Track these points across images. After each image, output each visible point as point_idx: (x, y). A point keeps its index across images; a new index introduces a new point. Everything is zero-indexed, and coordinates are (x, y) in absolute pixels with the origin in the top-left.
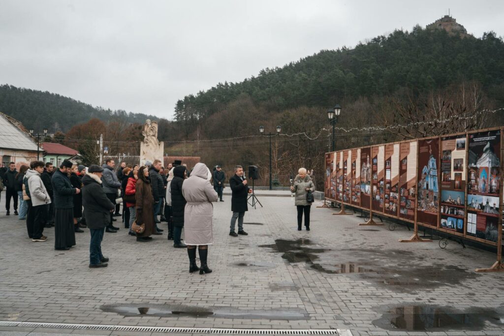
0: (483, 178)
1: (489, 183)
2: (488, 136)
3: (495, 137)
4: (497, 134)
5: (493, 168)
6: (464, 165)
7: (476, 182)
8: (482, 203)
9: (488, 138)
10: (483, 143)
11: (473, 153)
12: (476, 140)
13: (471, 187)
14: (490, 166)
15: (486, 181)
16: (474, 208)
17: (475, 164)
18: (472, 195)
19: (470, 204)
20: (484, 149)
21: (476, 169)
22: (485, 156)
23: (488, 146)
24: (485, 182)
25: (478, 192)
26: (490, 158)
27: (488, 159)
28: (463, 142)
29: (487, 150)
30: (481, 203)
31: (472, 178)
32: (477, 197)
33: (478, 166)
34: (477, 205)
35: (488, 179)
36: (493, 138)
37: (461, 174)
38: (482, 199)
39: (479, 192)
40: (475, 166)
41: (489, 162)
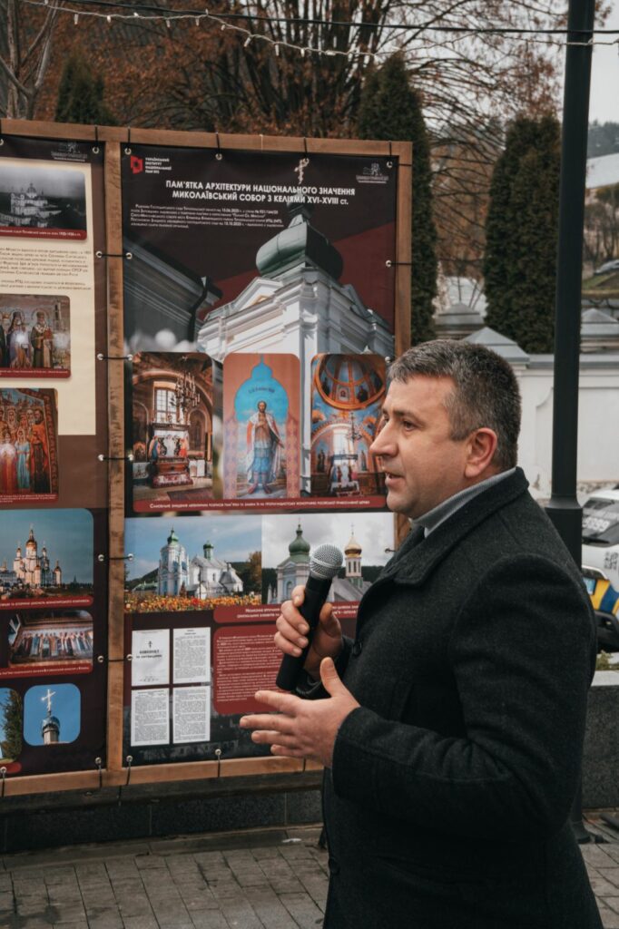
0: (255, 418)
1: (308, 444)
2: (296, 184)
3: (352, 192)
4: (362, 179)
5: (331, 364)
6: (80, 340)
7: (198, 436)
8: (257, 558)
9: (298, 195)
10: (255, 219)
11: (160, 266)
12: (183, 189)
13: (154, 470)
14: (313, 349)
15: (282, 430)
16: (191, 594)
17: (191, 336)
18: (169, 520)
19: (152, 576)
20: (264, 253)
21: (197, 364)
22: (269, 292)
23: (295, 234)
24: (274, 439)
25: (219, 497)
26: (308, 304)
27: (293, 312)
28: (64, 191)
29: (282, 259)
30: (244, 556)
31: (160, 418)
32: (211, 524)
33: (213, 345)
34: (213, 575)
35: (295, 420)
36: (335, 195)
37: (50, 395)
38: (258, 533)
39: (229, 494)
40: (184, 347)
41: (306, 328)
